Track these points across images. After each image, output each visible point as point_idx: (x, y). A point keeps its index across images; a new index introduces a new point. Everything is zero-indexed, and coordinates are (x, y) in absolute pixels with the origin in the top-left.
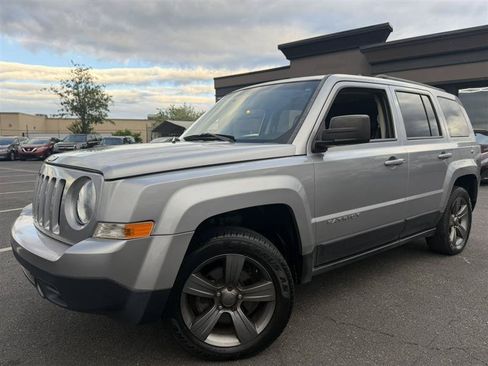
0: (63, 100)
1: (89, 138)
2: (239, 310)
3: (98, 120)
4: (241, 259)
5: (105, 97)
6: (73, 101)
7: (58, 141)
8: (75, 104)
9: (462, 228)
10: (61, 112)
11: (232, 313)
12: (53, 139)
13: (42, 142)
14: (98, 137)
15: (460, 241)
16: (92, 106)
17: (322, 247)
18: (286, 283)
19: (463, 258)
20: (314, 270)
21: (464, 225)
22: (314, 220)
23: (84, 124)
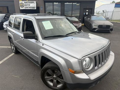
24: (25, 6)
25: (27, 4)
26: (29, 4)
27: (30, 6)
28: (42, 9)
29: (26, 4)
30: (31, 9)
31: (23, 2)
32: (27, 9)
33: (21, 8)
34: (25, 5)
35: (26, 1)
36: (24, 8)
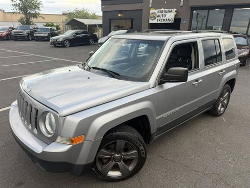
0: (14, 3)
1: (31, 28)
2: (122, 162)
3: (35, 15)
4: (124, 142)
5: (38, 2)
6: (19, 4)
7: (13, 29)
8: (20, 6)
9: (224, 103)
10: (13, 11)
11: (118, 163)
12: (10, 28)
13: (4, 30)
14: (35, 27)
15: (222, 109)
16: (30, 7)
17: (160, 128)
18: (144, 151)
19: (223, 118)
20: (155, 137)
21: (225, 102)
22: (157, 118)
23: (27, 18)
24: (158, 18)
25: (162, 14)
26: (165, 13)
27: (166, 18)
28: (184, 22)
29: (159, 14)
30: (166, 22)
31: (156, 11)
32: (160, 22)
33: (151, 22)
34: (158, 16)
35: (160, 10)
36: (155, 21)
